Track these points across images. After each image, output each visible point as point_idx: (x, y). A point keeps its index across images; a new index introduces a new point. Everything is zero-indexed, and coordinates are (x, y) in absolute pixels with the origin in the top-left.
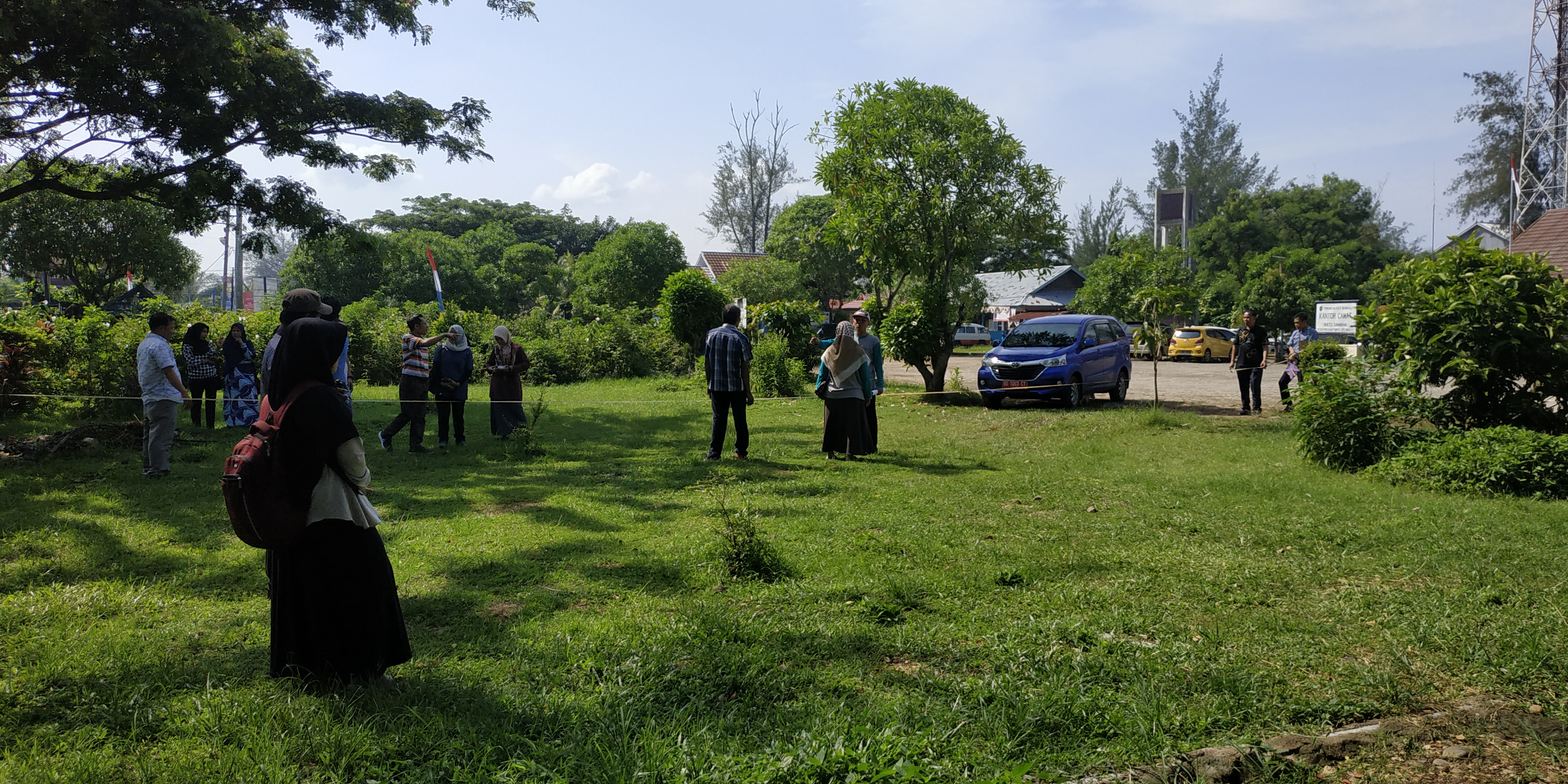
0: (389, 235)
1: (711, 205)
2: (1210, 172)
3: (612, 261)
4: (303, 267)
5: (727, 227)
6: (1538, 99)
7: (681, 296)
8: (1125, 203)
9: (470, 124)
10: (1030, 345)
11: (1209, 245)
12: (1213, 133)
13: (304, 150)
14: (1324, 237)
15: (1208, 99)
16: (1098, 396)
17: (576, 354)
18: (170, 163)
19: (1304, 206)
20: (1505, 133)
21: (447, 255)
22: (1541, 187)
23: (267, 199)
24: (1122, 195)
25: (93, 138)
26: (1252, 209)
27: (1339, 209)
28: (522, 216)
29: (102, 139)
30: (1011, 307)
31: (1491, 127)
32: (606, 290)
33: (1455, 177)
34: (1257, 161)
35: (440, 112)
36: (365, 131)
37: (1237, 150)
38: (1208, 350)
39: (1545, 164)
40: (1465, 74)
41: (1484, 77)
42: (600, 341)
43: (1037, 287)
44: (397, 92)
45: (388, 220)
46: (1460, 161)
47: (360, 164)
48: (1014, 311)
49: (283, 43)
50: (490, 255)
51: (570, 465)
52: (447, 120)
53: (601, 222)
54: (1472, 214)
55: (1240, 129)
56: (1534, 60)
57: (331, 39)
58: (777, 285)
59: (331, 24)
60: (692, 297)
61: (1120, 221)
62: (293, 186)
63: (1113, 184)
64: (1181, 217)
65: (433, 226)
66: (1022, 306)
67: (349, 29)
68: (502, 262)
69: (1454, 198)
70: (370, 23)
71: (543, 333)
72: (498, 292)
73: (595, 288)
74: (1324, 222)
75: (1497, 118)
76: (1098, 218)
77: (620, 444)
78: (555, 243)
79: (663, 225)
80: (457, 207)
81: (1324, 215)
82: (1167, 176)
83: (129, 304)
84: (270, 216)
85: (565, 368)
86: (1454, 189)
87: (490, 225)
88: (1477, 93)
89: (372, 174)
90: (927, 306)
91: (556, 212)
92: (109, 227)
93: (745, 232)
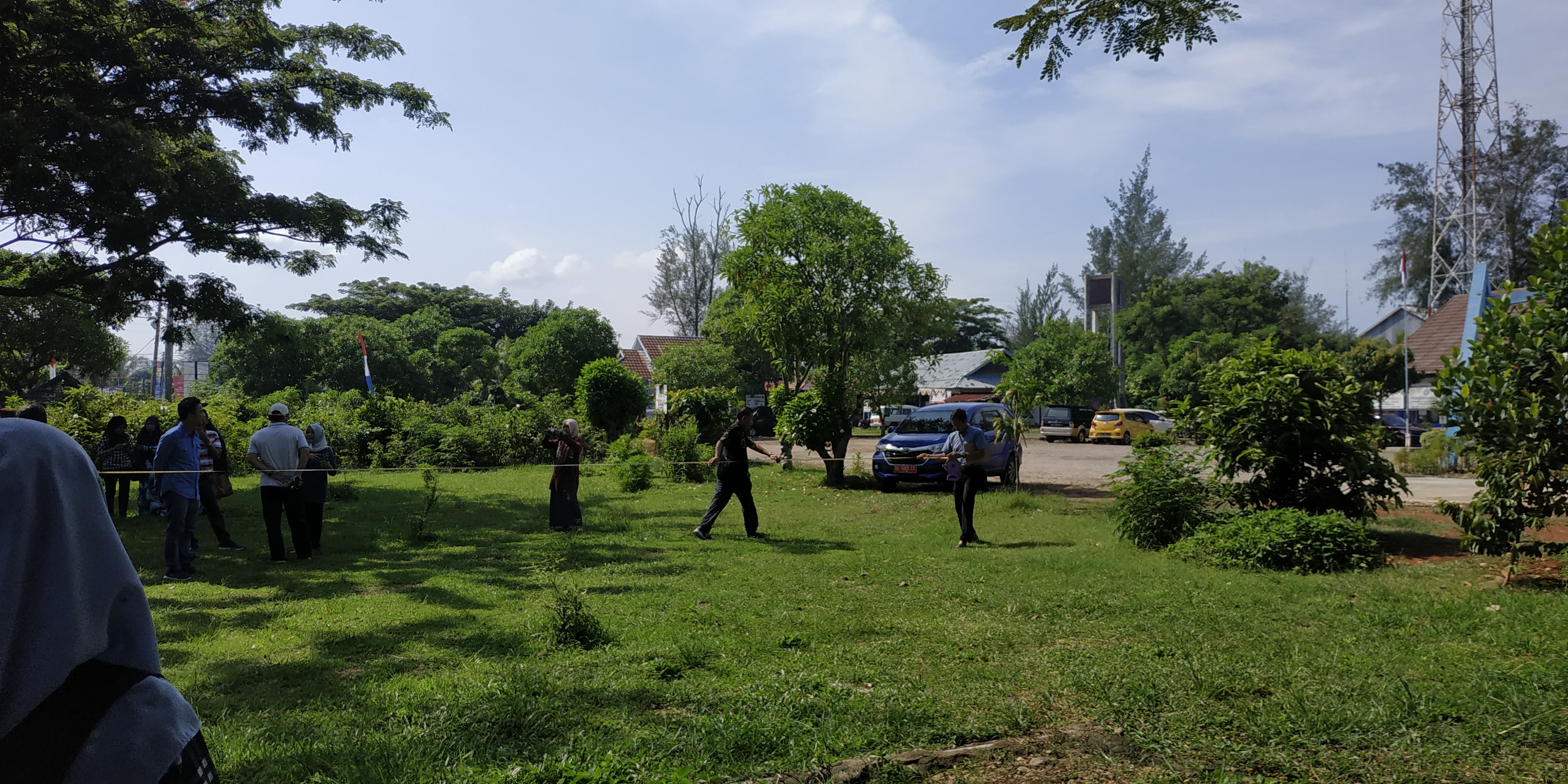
0: (323, 320)
1: (654, 288)
2: (1142, 257)
3: (542, 346)
4: (233, 353)
5: (669, 309)
6: (1447, 188)
7: (596, 384)
8: (1060, 287)
9: (388, 224)
10: (921, 432)
11: (1133, 329)
12: (1143, 220)
13: (227, 247)
14: (1245, 322)
15: (1138, 186)
16: (990, 479)
17: (495, 440)
18: (94, 262)
19: (1226, 291)
20: (1419, 221)
21: (380, 340)
22: (1453, 273)
23: (189, 293)
24: (1057, 280)
25: (20, 238)
26: (1175, 295)
27: (1259, 294)
28: (460, 300)
29: (28, 239)
30: (947, 389)
31: (1406, 215)
32: (536, 375)
33: (1374, 262)
34: (1185, 246)
35: (359, 213)
36: (285, 231)
37: (1167, 235)
38: (1127, 433)
39: (1457, 251)
40: (1380, 165)
41: (1396, 168)
42: (521, 427)
43: (972, 369)
44: (318, 193)
45: (324, 304)
46: (1378, 246)
47: (282, 260)
48: (949, 393)
49: (211, 145)
50: (425, 339)
51: (457, 549)
52: (366, 219)
53: (541, 306)
54: (1390, 298)
55: (1168, 215)
56: (1441, 152)
57: (255, 145)
58: (709, 369)
59: (255, 131)
60: (607, 385)
61: (1057, 305)
62: (214, 281)
63: (1048, 268)
64: (1110, 302)
65: (369, 311)
66: (957, 388)
67: (271, 135)
68: (436, 347)
69: (1372, 283)
70: (292, 129)
71: (465, 421)
72: (432, 376)
73: (525, 373)
74: (1244, 307)
75: (1410, 207)
76: (1035, 301)
77: (514, 529)
78: (493, 326)
79: (595, 311)
80: (394, 291)
81: (1244, 300)
82: (1102, 262)
83: (52, 392)
84: (190, 310)
85: (485, 454)
86: (1373, 274)
87: (426, 308)
88: (1391, 183)
89: (294, 269)
90: (826, 394)
91: (495, 295)
92: (36, 315)
93: (689, 314)
